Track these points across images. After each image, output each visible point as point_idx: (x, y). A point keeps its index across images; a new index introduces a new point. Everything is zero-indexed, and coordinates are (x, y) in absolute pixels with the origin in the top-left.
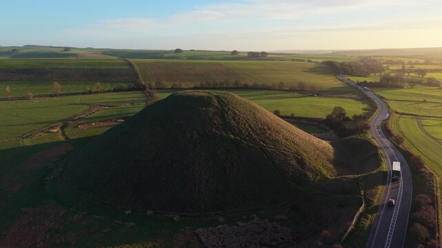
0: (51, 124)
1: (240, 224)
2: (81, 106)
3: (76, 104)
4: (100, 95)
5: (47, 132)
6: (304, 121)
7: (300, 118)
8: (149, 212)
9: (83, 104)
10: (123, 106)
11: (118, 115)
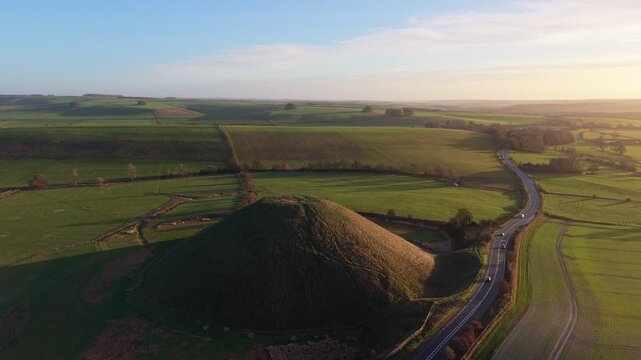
0: (125, 223)
1: (310, 342)
2: (160, 196)
3: (155, 194)
4: (182, 181)
5: (123, 234)
6: (422, 225)
7: (419, 221)
8: (226, 329)
9: (163, 194)
10: (210, 198)
11: (204, 211)
